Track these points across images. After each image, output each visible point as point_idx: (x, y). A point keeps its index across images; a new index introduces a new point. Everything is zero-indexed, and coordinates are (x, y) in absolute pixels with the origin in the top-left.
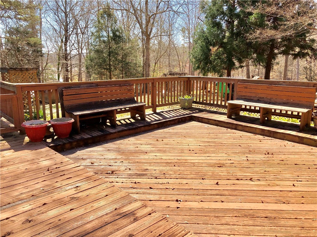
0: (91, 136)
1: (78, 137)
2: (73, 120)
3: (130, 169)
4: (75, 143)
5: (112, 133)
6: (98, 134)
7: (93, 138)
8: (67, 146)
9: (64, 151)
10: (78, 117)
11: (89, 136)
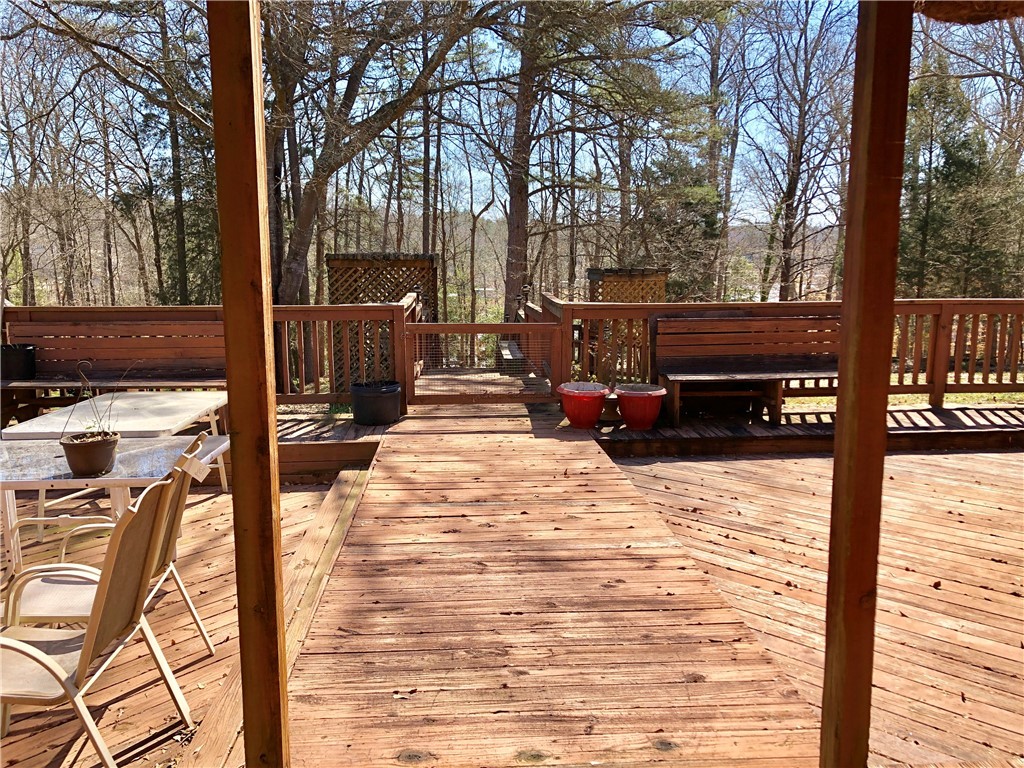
0: (700, 434)
1: (669, 433)
2: (663, 392)
3: (739, 513)
4: (658, 445)
5: (756, 438)
6: (720, 434)
7: (703, 440)
8: (639, 447)
9: (629, 457)
10: (677, 388)
11: (696, 436)
